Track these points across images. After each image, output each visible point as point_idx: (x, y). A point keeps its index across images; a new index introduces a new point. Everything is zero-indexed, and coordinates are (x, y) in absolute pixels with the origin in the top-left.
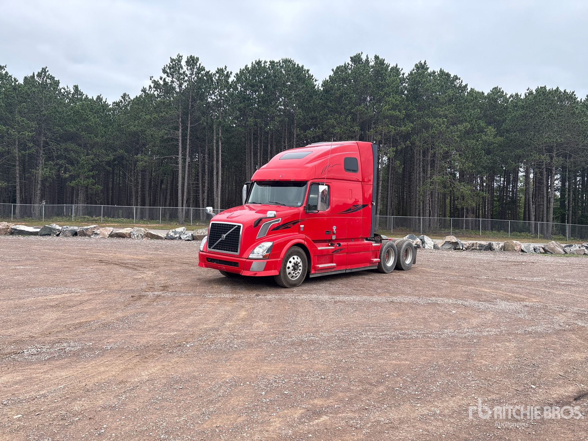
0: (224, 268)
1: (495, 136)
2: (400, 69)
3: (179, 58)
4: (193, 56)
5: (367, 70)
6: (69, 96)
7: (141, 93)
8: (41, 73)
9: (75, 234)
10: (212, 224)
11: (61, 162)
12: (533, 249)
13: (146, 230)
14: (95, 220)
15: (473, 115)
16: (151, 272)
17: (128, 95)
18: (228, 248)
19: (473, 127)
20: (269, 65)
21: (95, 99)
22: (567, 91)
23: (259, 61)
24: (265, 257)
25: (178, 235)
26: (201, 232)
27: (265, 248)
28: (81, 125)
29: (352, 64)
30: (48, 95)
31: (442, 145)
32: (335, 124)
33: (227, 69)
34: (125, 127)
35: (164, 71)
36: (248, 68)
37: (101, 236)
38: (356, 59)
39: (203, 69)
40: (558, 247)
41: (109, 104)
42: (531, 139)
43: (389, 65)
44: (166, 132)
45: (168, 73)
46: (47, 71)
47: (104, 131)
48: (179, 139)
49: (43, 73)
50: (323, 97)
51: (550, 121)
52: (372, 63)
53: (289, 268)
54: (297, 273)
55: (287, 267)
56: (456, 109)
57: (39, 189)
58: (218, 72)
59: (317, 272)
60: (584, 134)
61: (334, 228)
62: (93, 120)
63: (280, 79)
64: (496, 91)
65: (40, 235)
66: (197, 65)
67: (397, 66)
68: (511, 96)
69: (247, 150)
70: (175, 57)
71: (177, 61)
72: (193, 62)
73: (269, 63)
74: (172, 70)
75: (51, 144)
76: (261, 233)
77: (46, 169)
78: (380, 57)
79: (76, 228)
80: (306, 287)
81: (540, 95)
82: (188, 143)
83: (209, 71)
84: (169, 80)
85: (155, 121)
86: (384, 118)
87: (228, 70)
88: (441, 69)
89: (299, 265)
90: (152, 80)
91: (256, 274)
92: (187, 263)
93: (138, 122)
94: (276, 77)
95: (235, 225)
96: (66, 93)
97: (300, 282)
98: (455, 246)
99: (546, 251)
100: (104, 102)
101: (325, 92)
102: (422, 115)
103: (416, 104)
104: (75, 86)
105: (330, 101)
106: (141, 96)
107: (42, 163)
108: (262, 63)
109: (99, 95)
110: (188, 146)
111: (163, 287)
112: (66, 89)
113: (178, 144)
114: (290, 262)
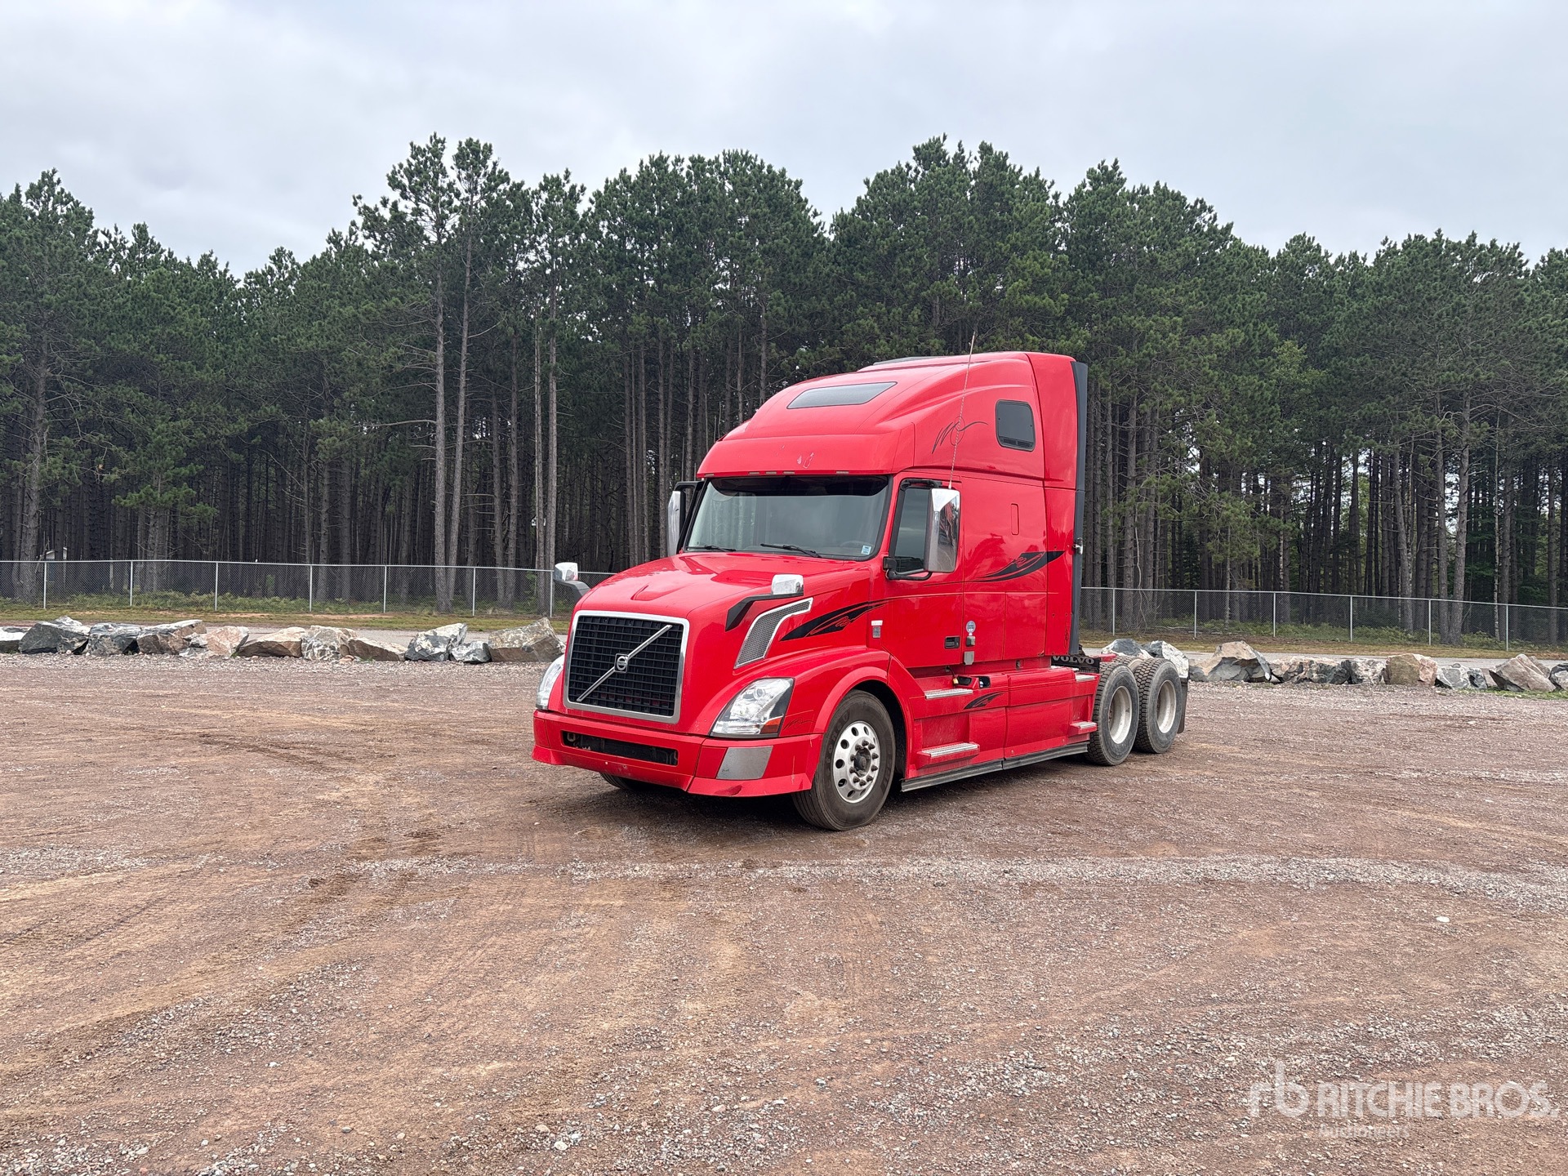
0: (625, 766)
1: (1303, 366)
2: (1048, 184)
3: (435, 145)
4: (475, 141)
5: (963, 181)
6: (122, 253)
7: (328, 246)
8: (40, 188)
9: (131, 647)
10: (581, 618)
11: (97, 438)
12: (1467, 676)
13: (347, 633)
14: (195, 604)
15: (1249, 308)
17: (291, 254)
18: (638, 700)
19: (1250, 341)
20: (689, 167)
21: (195, 265)
22: (1499, 244)
23: (661, 157)
24: (767, 731)
25: (442, 649)
26: (513, 639)
27: (767, 700)
28: (156, 334)
29: (920, 169)
30: (59, 250)
31: (1170, 390)
32: (877, 330)
33: (570, 178)
34: (281, 340)
35: (394, 183)
36: (630, 177)
37: (210, 653)
38: (930, 154)
39: (505, 178)
40: (1537, 671)
41: (235, 279)
42: (1404, 374)
43: (1021, 169)
44: (401, 352)
45: (404, 186)
46: (55, 180)
47: (222, 352)
48: (437, 374)
49: (46, 188)
50: (839, 258)
51: (1456, 324)
52: (973, 166)
53: (840, 764)
54: (864, 778)
55: (835, 761)
56: (1203, 292)
57: (35, 516)
58: (546, 185)
59: (922, 774)
60: (1546, 360)
61: (971, 627)
62: (190, 319)
63: (720, 207)
64: (1301, 247)
65: (24, 652)
66: (486, 167)
67: (1037, 174)
68: (1340, 260)
69: (627, 405)
70: (423, 143)
71: (430, 155)
72: (477, 158)
73: (687, 163)
74: (415, 178)
75: (68, 386)
76: (752, 648)
77: (53, 459)
78: (996, 149)
79: (133, 629)
80: (895, 827)
81: (1426, 255)
82: (463, 384)
83: (522, 184)
84: (407, 206)
85: (368, 322)
86: (1012, 316)
87: (573, 180)
88: (1158, 183)
89: (872, 752)
90: (360, 205)
91: (739, 788)
92: (483, 742)
93: (320, 324)
94: (708, 200)
95: (663, 624)
96: (111, 246)
97: (873, 810)
98: (1250, 672)
99: (1501, 683)
100: (220, 273)
101: (846, 243)
102: (1114, 308)
103: (1097, 277)
104: (138, 227)
105: (862, 268)
106: (326, 255)
107: (42, 443)
108: (669, 162)
109: (208, 253)
110: (462, 394)
111: (418, 835)
112: (113, 236)
113: (435, 386)
114: (845, 744)
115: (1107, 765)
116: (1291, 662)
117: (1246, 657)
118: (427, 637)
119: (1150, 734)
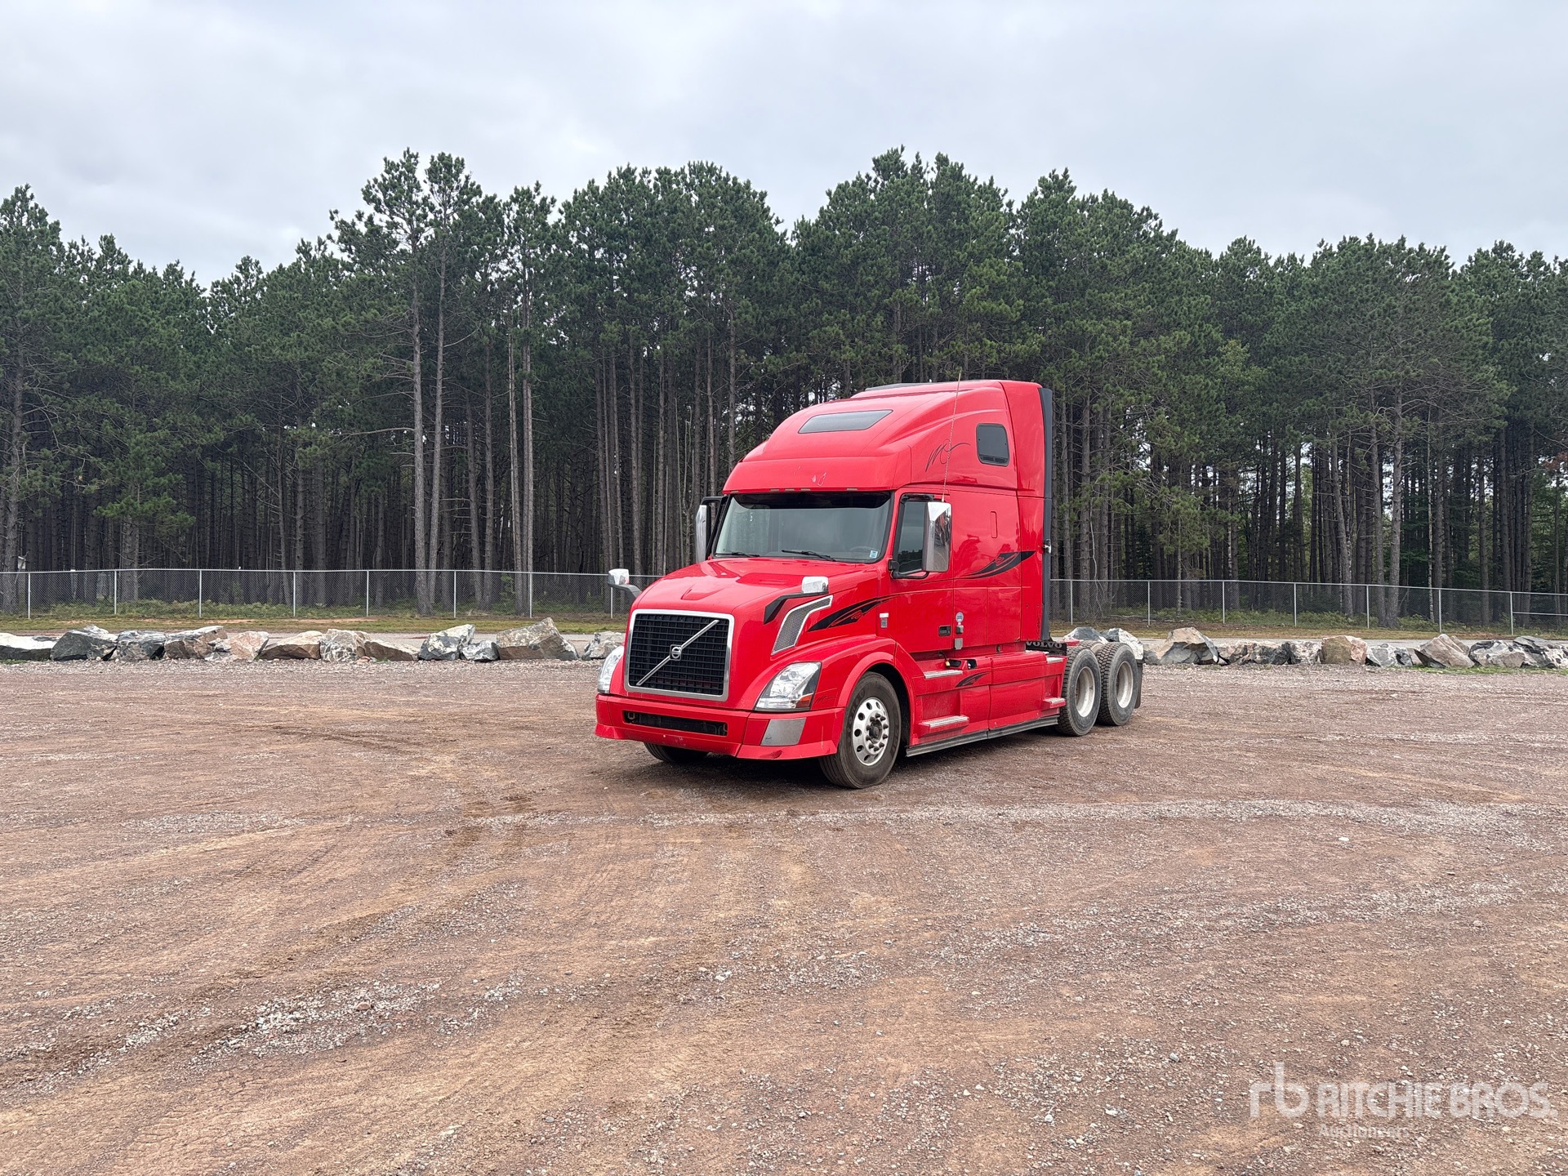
0: (681, 738)
1: (1247, 363)
2: (1002, 192)
3: (409, 160)
4: (447, 155)
5: (921, 192)
6: (89, 265)
7: (298, 256)
8: (14, 204)
9: (157, 652)
10: (638, 616)
11: (76, 450)
12: (1394, 655)
13: (362, 636)
14: (179, 611)
15: (1194, 310)
16: (446, 758)
17: (257, 263)
18: (691, 682)
19: (1196, 342)
20: (656, 179)
21: (160, 274)
22: (1426, 247)
23: (629, 169)
24: (801, 706)
25: (453, 648)
26: (520, 638)
27: (799, 680)
28: (131, 346)
29: (879, 179)
30: (35, 265)
31: (1122, 391)
32: (842, 337)
33: (541, 190)
34: (255, 350)
35: (368, 197)
36: (598, 188)
37: (234, 657)
38: (888, 165)
39: (478, 192)
40: (1457, 649)
41: (201, 288)
42: (1340, 372)
43: (976, 179)
44: (380, 362)
45: (379, 200)
46: (28, 196)
47: (195, 362)
48: (415, 383)
49: (19, 203)
50: (804, 267)
51: (1387, 324)
52: (930, 177)
53: (858, 733)
54: (877, 745)
55: (854, 730)
56: (1151, 296)
57: (13, 527)
58: (517, 198)
59: (923, 741)
60: (1473, 357)
61: (960, 618)
62: (164, 331)
63: (688, 218)
64: (1242, 249)
65: (56, 660)
66: (459, 181)
67: (991, 183)
68: (1279, 262)
69: (599, 409)
70: (397, 158)
71: (404, 169)
72: (449, 171)
73: (654, 175)
74: (390, 192)
75: (47, 399)
76: (786, 637)
77: (33, 471)
78: (952, 160)
79: (158, 636)
80: (904, 784)
81: (1359, 259)
82: (439, 392)
83: (495, 197)
84: (381, 220)
85: (347, 333)
86: (970, 321)
87: (544, 192)
88: (1106, 191)
89: (883, 723)
90: (336, 219)
91: (779, 753)
92: (527, 728)
93: (299, 336)
94: (675, 211)
95: (711, 619)
96: (79, 258)
97: (885, 771)
98: (1200, 655)
99: (1426, 661)
100: (186, 282)
101: (810, 251)
102: (1067, 313)
103: (1051, 283)
104: (105, 238)
105: (826, 276)
106: (296, 265)
107: (21, 455)
108: (637, 174)
109: (174, 263)
110: (439, 402)
111: (511, 799)
112: (81, 248)
113: (413, 395)
114: (861, 717)
115: (1075, 735)
116: (1237, 645)
117: (1196, 641)
118: (439, 638)
119: (1111, 709)
